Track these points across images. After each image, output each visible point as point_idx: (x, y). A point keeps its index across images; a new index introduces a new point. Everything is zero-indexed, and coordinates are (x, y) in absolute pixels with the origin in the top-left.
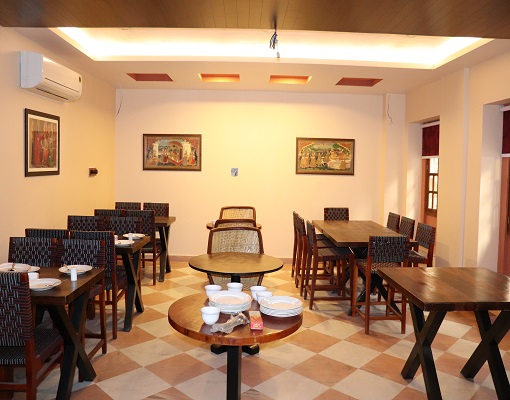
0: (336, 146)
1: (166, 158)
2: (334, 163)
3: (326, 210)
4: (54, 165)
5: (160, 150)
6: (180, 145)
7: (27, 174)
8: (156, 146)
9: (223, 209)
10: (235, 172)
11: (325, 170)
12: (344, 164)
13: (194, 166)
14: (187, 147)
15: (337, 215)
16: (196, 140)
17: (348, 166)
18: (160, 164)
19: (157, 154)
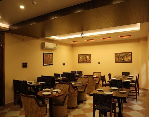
0: (126, 54)
1: (83, 60)
2: (126, 59)
3: (123, 73)
4: (51, 63)
5: (82, 58)
6: (86, 57)
7: (44, 65)
8: (81, 57)
9: (94, 72)
10: (99, 63)
11: (123, 61)
12: (129, 59)
13: (89, 62)
14: (88, 57)
15: (126, 74)
16: (90, 55)
17: (130, 60)
18: (82, 62)
19: (81, 59)
